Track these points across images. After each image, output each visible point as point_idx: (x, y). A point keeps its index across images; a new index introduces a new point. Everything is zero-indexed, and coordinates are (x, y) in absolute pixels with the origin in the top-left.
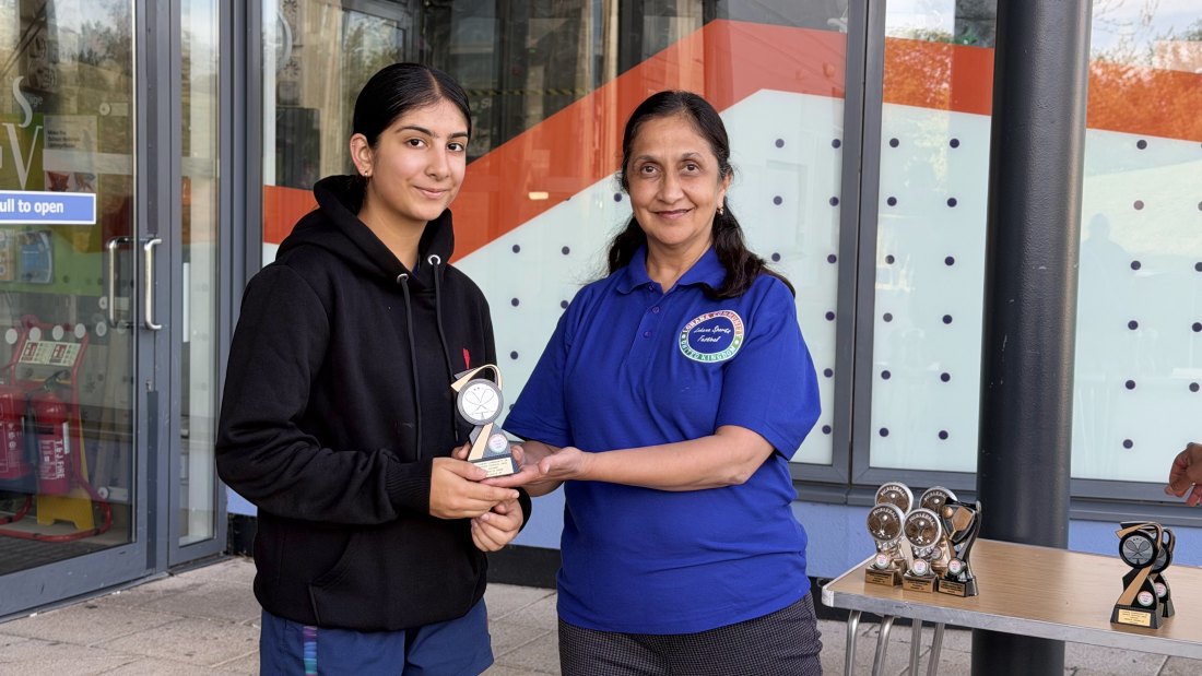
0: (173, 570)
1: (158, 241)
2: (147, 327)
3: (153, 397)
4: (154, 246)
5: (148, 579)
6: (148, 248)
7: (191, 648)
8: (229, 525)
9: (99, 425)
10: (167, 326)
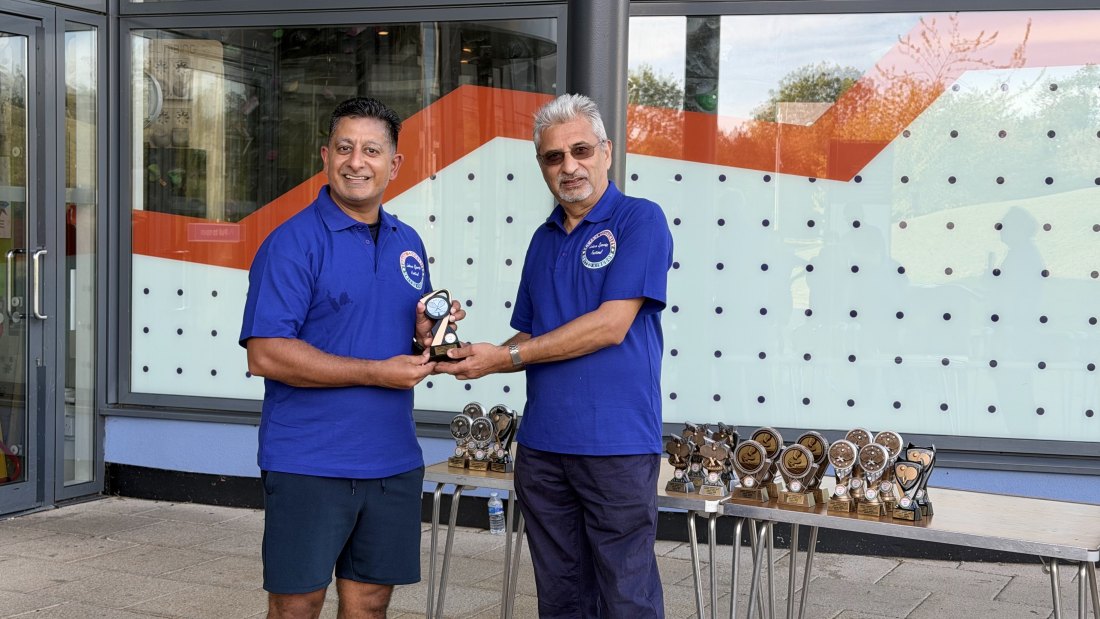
0: (58, 504)
1: (45, 251)
2: (36, 317)
3: (41, 371)
4: (42, 257)
5: (38, 510)
6: (36, 257)
7: (54, 551)
8: (106, 472)
9: (12, 397)
10: (53, 316)
